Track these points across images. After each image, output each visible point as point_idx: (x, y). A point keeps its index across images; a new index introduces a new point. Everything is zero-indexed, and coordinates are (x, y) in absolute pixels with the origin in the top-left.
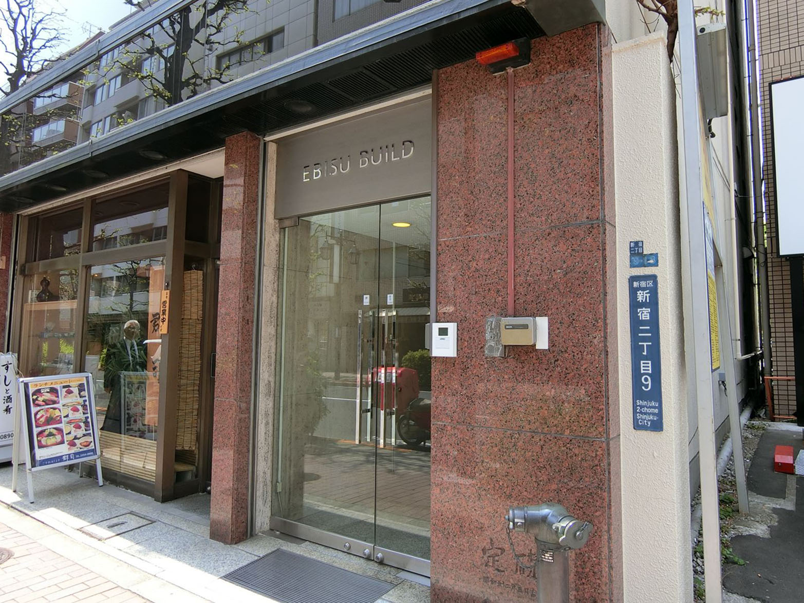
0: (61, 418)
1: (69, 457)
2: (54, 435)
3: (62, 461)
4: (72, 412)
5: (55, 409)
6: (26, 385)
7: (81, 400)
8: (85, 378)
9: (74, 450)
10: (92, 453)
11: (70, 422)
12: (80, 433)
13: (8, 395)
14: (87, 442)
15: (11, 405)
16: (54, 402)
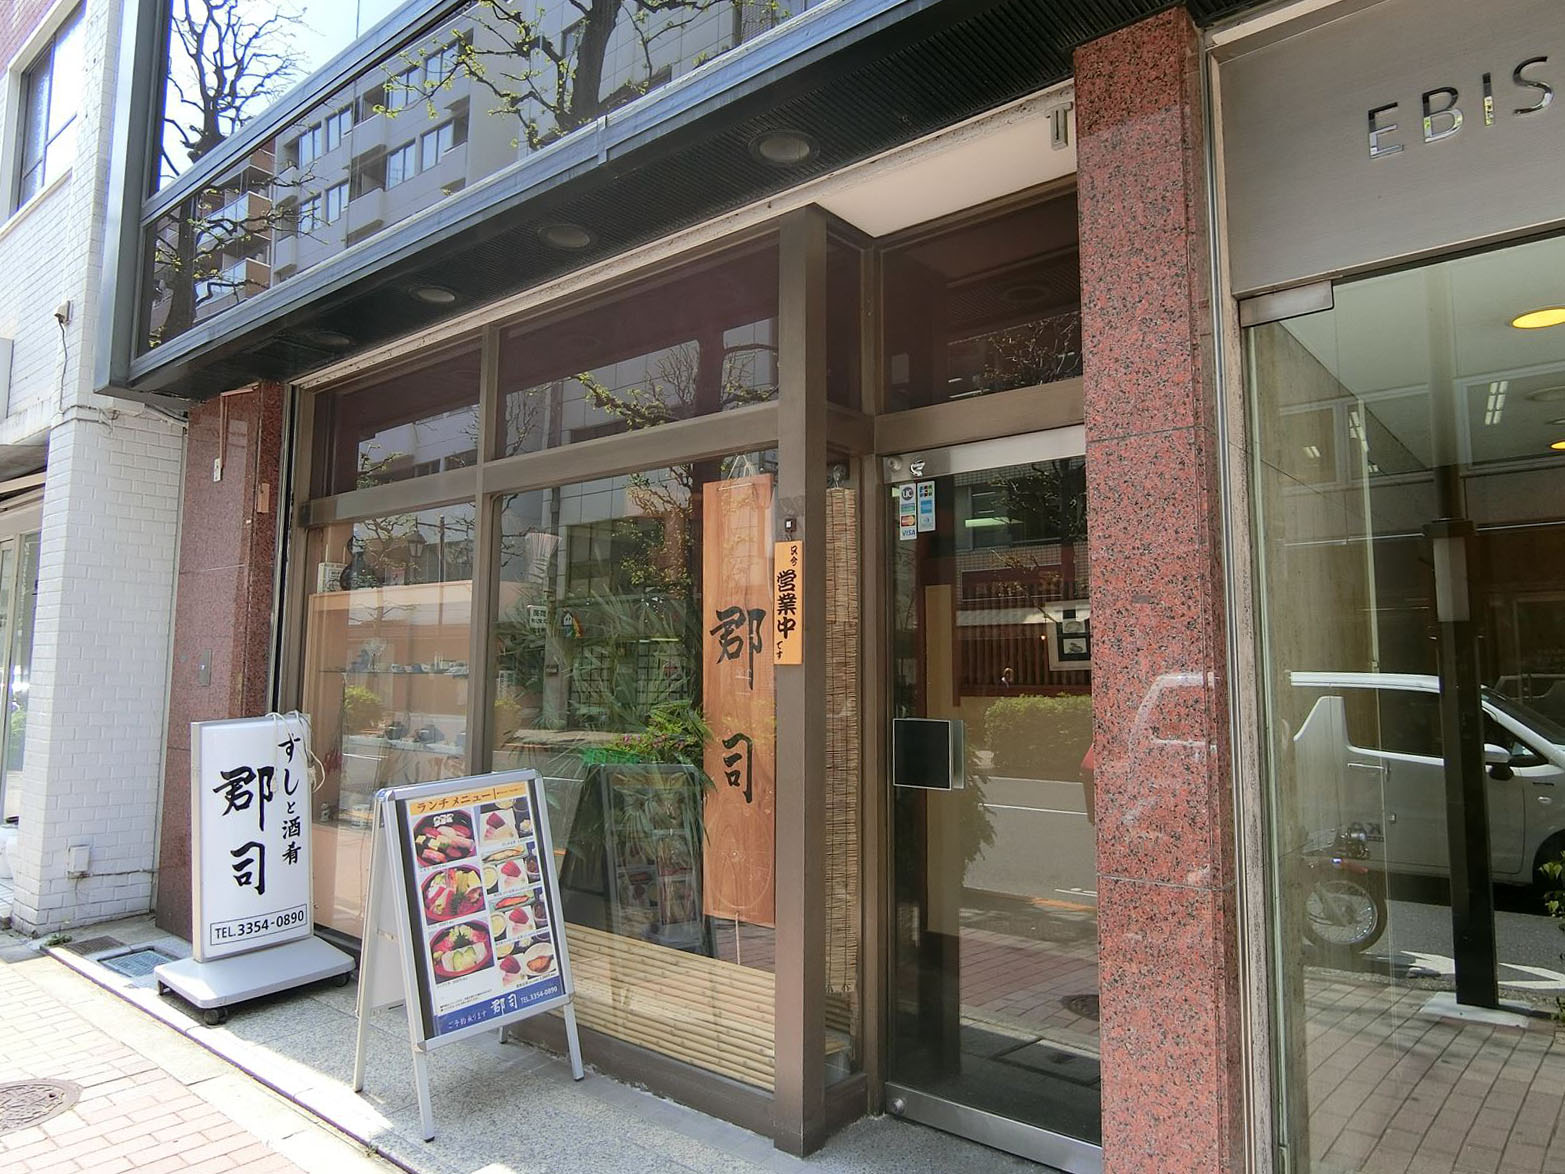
0: (481, 895)
1: (507, 1003)
2: (470, 943)
3: (491, 1015)
4: (505, 877)
5: (466, 870)
6: (401, 807)
7: (521, 844)
8: (526, 784)
9: (517, 982)
10: (555, 989)
11: (501, 906)
12: (527, 932)
13: (293, 816)
14: (541, 958)
15: (298, 841)
16: (466, 852)
